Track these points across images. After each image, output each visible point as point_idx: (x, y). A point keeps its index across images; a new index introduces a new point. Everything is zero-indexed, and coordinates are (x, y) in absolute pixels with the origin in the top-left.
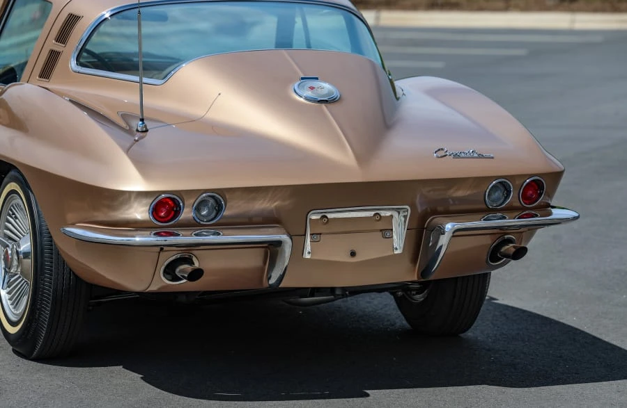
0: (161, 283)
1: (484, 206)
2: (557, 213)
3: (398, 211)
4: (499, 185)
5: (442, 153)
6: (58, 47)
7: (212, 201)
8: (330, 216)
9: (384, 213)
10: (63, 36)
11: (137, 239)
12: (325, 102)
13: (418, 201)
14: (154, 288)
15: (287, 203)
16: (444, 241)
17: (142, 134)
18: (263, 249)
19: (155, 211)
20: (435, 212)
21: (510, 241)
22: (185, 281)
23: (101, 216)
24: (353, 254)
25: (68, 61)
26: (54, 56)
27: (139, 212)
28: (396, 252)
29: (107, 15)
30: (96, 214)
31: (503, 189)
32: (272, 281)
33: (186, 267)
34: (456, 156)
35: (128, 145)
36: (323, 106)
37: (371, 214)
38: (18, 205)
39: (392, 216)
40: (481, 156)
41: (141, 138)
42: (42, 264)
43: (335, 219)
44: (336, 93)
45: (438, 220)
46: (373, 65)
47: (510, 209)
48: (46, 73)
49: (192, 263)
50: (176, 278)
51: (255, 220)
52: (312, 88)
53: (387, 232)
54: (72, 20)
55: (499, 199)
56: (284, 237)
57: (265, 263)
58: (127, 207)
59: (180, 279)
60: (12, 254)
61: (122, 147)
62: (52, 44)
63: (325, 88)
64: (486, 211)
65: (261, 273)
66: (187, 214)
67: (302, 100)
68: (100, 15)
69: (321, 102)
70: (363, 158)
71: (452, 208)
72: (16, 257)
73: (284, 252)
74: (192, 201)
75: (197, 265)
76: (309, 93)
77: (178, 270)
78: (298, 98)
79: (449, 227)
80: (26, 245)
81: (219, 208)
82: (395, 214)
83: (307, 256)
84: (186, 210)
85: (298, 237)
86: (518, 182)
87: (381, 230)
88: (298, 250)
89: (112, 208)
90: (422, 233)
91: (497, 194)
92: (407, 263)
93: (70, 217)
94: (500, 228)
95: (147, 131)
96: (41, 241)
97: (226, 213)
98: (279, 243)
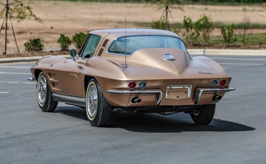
0: (130, 104)
1: (211, 86)
2: (230, 88)
3: (189, 86)
4: (215, 81)
5: (200, 73)
6: (103, 48)
7: (143, 83)
8: (172, 88)
9: (186, 87)
10: (104, 45)
11: (125, 92)
12: (171, 60)
13: (194, 84)
14: (128, 105)
15: (161, 84)
16: (200, 94)
17: (126, 68)
18: (155, 95)
19: (130, 85)
20: (198, 87)
21: (218, 95)
22: (137, 103)
23: (116, 87)
24: (178, 97)
25: (106, 51)
26: (102, 50)
27: (126, 86)
28: (189, 97)
29: (116, 40)
30: (115, 87)
31: (215, 82)
32: (158, 103)
33: (137, 99)
34: (204, 73)
35: (122, 70)
36: (171, 61)
37: (182, 87)
38: (93, 87)
39: (187, 88)
40: (210, 74)
41: (125, 69)
42: (100, 101)
43: (173, 88)
44: (174, 58)
45: (199, 89)
46: (184, 52)
47: (217, 87)
48: (100, 54)
49: (138, 98)
50: (134, 102)
51: (154, 88)
52: (168, 57)
53: (186, 92)
54: (107, 41)
55: (214, 84)
56: (161, 92)
57: (156, 99)
58: (123, 84)
59: (136, 103)
60: (92, 100)
61: (121, 70)
62: (101, 47)
63: (171, 57)
64: (211, 87)
65: (155, 102)
66: (137, 86)
67: (166, 60)
68: (114, 39)
69: (170, 60)
70: (180, 73)
71: (203, 86)
72: (93, 101)
73: (160, 95)
74: (138, 83)
75: (139, 98)
76: (167, 58)
77: (135, 100)
78: (164, 59)
79: (202, 90)
80: (96, 97)
81: (145, 85)
82: (188, 88)
83: (166, 97)
84: (137, 85)
85: (164, 92)
86: (219, 80)
87: (185, 92)
88: (164, 95)
89: (119, 85)
90: (195, 92)
91: (214, 83)
92: (191, 100)
93: (108, 88)
94: (215, 91)
95: (127, 67)
96: (100, 95)
97: (147, 86)
98: (159, 93)
